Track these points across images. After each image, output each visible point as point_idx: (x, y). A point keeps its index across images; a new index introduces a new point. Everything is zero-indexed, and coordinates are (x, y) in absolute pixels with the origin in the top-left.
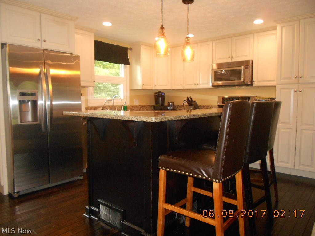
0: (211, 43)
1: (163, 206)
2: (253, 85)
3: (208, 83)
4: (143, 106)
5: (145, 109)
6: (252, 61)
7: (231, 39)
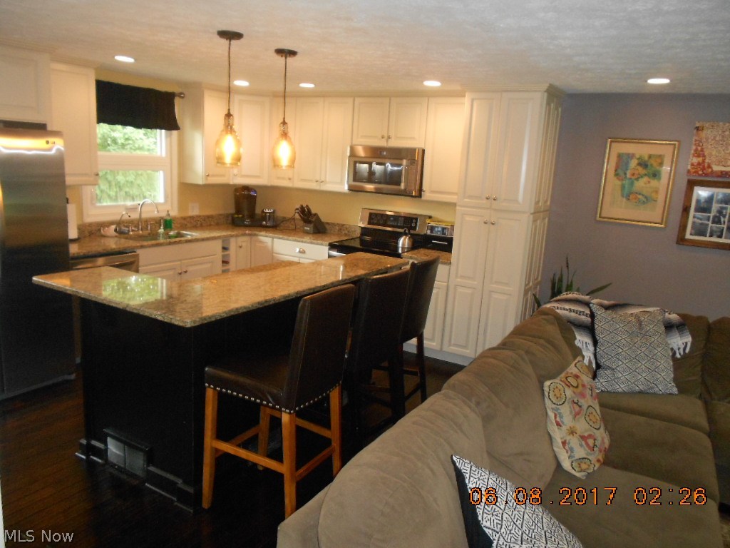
0: (351, 100)
1: (212, 444)
2: (423, 198)
3: (342, 183)
4: (208, 217)
5: (212, 223)
6: (424, 151)
7: (388, 99)
